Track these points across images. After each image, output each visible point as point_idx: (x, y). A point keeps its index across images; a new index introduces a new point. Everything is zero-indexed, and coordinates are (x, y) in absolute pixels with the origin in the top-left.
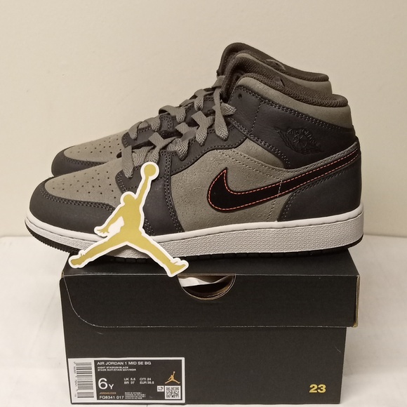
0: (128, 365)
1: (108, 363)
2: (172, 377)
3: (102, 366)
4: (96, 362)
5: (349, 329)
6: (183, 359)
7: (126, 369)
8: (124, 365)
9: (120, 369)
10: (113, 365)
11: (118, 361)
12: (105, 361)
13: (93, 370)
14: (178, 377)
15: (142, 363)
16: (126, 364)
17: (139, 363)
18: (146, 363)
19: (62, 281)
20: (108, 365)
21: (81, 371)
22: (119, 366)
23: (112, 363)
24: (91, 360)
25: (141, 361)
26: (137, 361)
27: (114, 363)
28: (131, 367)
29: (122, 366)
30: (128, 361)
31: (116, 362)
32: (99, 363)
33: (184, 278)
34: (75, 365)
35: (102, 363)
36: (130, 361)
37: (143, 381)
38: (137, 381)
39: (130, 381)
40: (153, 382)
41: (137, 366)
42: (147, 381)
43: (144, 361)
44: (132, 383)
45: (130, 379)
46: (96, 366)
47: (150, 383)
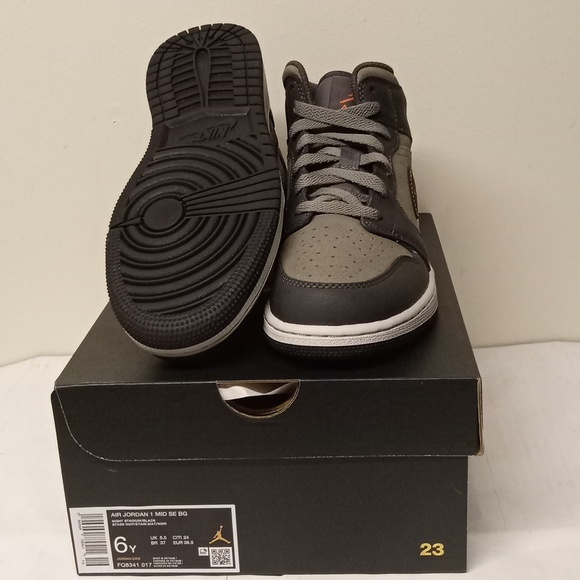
0: (154, 517)
1: (126, 515)
2: (219, 533)
3: (118, 518)
4: (109, 512)
5: (472, 459)
6: (233, 507)
7: (152, 522)
8: (149, 517)
9: (144, 523)
10: (133, 518)
11: (140, 511)
12: (122, 512)
13: (106, 525)
14: (228, 534)
15: (174, 514)
16: (151, 514)
17: (171, 514)
18: (180, 514)
19: (53, 396)
20: (127, 518)
21: (89, 525)
22: (142, 518)
23: (131, 514)
24: (102, 511)
25: (172, 510)
26: (167, 511)
27: (135, 514)
28: (159, 519)
29: (146, 518)
30: (154, 511)
31: (138, 513)
32: (113, 515)
33: (226, 387)
34: (80, 518)
35: (118, 515)
36: (158, 511)
37: (178, 540)
38: (169, 541)
39: (159, 541)
40: (192, 542)
41: (167, 519)
42: (183, 540)
43: (177, 510)
44: (162, 543)
45: (158, 538)
46: (110, 519)
47: (188, 542)
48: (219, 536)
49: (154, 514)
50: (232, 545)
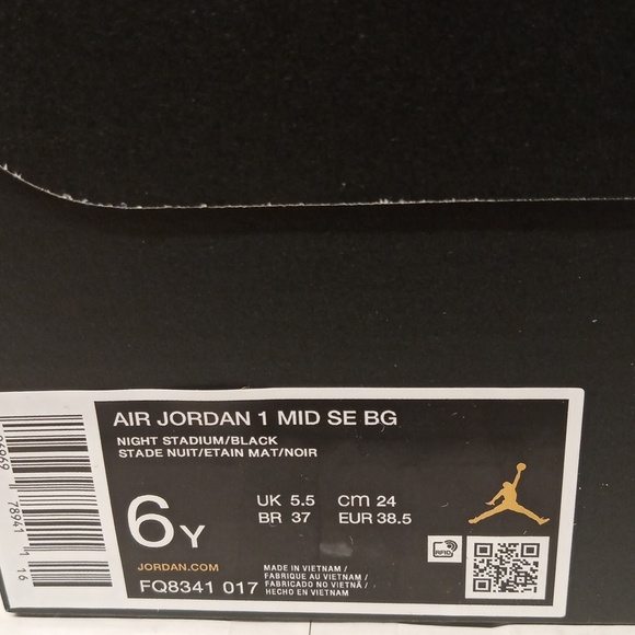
0: (273, 428)
1: (167, 419)
2: (509, 491)
3: (141, 431)
4: (105, 411)
6: (575, 398)
7: (263, 448)
8: (256, 429)
9: (234, 449)
10: (195, 430)
11: (219, 407)
12: (156, 408)
13: (95, 453)
15: (346, 418)
16: (263, 419)
17: (337, 419)
18: (371, 418)
20: (170, 430)
22: (226, 430)
23: (188, 418)
24: (80, 404)
25: (342, 405)
26: (323, 406)
27: (202, 419)
28: (291, 436)
30: (273, 406)
31: (214, 413)
32: (119, 419)
35: (138, 418)
36: (288, 405)
37: (355, 510)
38: (324, 513)
39: (286, 509)
40: (407, 518)
41: (319, 436)
42: (374, 510)
43: (360, 406)
44: (297, 518)
45: (285, 500)
46: (109, 435)
47: (391, 518)
48: (507, 498)
49: (272, 418)
50: (552, 531)
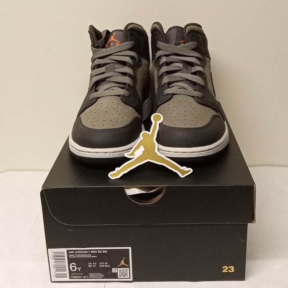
1: (76, 252)
2: (123, 261)
3: (72, 254)
4: (68, 251)
5: (249, 225)
6: (130, 248)
7: (89, 256)
8: (88, 253)
9: (85, 256)
10: (80, 254)
11: (83, 250)
13: (66, 257)
14: (127, 262)
15: (100, 252)
16: (89, 252)
18: (104, 252)
19: (42, 193)
20: (77, 254)
21: (57, 257)
22: (84, 254)
23: (79, 252)
24: (64, 250)
25: (100, 250)
26: (97, 250)
27: (81, 252)
28: (93, 254)
29: (86, 254)
30: (90, 250)
31: (83, 251)
32: (70, 252)
33: (128, 188)
34: (53, 254)
35: (72, 252)
36: (92, 250)
37: (102, 265)
38: (98, 265)
39: (92, 265)
40: (109, 266)
41: (97, 254)
42: (105, 265)
43: (102, 250)
44: (94, 266)
45: (92, 263)
46: (68, 254)
47: (107, 266)
48: (123, 262)
49: (90, 252)
50: (129, 267)
